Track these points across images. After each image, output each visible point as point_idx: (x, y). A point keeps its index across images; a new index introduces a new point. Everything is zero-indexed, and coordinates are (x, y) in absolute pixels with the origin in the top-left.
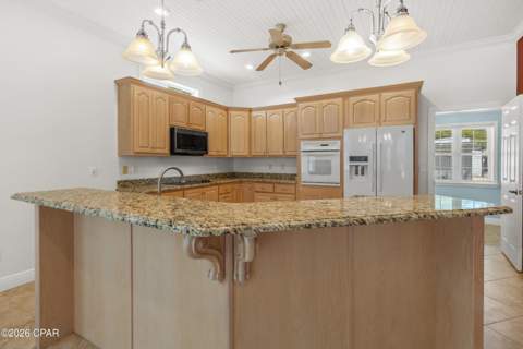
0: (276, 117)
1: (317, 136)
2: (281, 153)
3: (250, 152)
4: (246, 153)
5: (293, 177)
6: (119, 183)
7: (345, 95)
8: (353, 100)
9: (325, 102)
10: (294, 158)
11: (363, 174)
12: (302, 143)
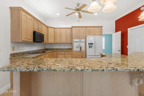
0: (64, 31)
1: (78, 37)
2: (65, 42)
3: (55, 42)
4: (53, 42)
5: (71, 49)
6: (11, 55)
7: (86, 27)
8: (88, 28)
9: (81, 28)
10: (71, 44)
11: (91, 48)
12: (74, 39)
